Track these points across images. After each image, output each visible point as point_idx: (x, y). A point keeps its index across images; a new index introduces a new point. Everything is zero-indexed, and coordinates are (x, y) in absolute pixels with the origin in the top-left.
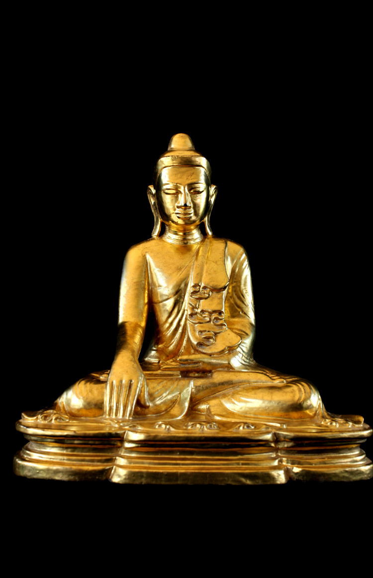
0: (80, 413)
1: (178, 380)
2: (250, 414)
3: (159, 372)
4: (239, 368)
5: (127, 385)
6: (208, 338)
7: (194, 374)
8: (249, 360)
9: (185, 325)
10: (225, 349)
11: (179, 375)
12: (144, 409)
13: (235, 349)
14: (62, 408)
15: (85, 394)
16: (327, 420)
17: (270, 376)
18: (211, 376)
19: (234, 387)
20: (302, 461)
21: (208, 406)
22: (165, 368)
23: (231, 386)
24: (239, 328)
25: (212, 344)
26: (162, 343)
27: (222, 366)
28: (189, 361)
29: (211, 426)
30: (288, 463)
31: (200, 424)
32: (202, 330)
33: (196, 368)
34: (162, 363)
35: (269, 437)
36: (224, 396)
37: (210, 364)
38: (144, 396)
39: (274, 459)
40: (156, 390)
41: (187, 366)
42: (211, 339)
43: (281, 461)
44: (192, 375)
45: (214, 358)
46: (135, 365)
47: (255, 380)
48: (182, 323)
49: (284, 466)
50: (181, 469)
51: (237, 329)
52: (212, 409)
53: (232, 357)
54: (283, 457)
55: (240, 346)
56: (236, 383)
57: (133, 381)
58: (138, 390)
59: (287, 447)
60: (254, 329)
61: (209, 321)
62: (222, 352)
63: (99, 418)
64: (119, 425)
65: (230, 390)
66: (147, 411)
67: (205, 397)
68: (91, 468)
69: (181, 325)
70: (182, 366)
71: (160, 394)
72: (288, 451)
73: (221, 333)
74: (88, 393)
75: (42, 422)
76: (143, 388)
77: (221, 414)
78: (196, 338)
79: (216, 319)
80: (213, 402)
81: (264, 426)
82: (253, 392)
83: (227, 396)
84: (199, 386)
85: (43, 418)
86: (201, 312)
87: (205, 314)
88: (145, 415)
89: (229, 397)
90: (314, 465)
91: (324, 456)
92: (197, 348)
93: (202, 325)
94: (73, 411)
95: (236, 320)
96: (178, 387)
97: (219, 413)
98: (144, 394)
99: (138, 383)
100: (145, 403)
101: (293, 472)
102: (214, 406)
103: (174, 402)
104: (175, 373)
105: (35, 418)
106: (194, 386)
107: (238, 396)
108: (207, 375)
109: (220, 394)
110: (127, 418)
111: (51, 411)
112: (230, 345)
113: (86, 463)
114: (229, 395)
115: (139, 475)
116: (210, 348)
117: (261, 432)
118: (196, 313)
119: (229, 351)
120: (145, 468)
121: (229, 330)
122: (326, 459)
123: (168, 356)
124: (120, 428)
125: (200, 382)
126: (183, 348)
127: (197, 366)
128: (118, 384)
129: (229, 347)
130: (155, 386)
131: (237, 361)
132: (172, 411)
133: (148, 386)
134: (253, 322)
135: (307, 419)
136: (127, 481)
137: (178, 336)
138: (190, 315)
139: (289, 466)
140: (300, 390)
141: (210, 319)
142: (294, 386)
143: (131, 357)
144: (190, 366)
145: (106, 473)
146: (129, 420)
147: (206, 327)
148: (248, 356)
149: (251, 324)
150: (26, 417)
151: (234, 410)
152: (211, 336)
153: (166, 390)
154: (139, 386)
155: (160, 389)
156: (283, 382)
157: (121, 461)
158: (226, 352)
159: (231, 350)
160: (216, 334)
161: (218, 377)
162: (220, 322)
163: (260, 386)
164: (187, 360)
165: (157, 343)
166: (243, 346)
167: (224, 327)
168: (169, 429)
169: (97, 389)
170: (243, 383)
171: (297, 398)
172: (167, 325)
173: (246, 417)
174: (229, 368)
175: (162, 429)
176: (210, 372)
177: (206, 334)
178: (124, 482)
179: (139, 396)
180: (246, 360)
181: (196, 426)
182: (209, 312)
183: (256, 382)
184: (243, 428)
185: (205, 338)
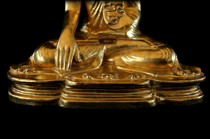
0: (43, 66)
1: (97, 46)
2: (137, 65)
3: (86, 40)
4: (132, 37)
5: (67, 51)
6: (114, 20)
7: (107, 41)
8: (137, 32)
9: (102, 12)
10: (124, 27)
11: (98, 42)
12: (77, 63)
13: (130, 27)
14: (32, 63)
15: (44, 55)
16: (181, 72)
17: (149, 43)
18: (116, 42)
19: (128, 49)
20: (165, 94)
21: (114, 60)
22: (90, 38)
23: (127, 48)
24: (132, 13)
25: (117, 24)
26: (89, 22)
27: (122, 36)
28: (103, 34)
29: (114, 76)
30: (157, 95)
31: (108, 75)
32: (111, 15)
33: (107, 38)
34: (88, 35)
35: (147, 82)
36: (123, 54)
37: (115, 35)
38: (77, 57)
39: (150, 93)
40: (84, 52)
41: (102, 37)
42: (116, 21)
43: (153, 94)
44: (105, 41)
45: (118, 32)
46: (72, 39)
47: (140, 46)
48: (100, 11)
49: (155, 97)
50: (97, 101)
51: (131, 14)
52: (116, 62)
53: (127, 31)
54: (155, 92)
55: (133, 24)
56: (130, 47)
57: (71, 48)
58: (73, 54)
59: (157, 87)
60: (141, 13)
61: (115, 10)
62: (122, 28)
63: (53, 68)
64: (62, 75)
65: (126, 51)
66: (79, 64)
67: (112, 55)
68: (47, 99)
69: (100, 12)
70: (100, 37)
71: (86, 55)
72: (158, 89)
73: (122, 17)
74: (46, 55)
75: (20, 73)
76: (77, 52)
77: (121, 65)
78: (108, 20)
79: (119, 9)
80: (117, 58)
81: (145, 76)
82: (139, 53)
83: (124, 55)
84: (109, 49)
85: (21, 71)
86: (110, 5)
87: (113, 6)
88: (79, 66)
89: (125, 55)
90: (172, 97)
91: (178, 91)
92: (108, 26)
93: (111, 12)
94: (39, 65)
95: (130, 8)
96: (97, 50)
97: (120, 65)
98: (77, 56)
99: (73, 49)
100: (78, 60)
101: (160, 101)
102: (117, 60)
103: (95, 58)
104: (96, 41)
105: (17, 70)
106: (106, 48)
107: (130, 55)
108: (113, 41)
109: (120, 53)
110: (68, 70)
111: (25, 66)
112: (127, 24)
113: (45, 96)
114: (125, 54)
115: (74, 104)
116: (115, 26)
117: (143, 80)
118: (108, 6)
119: (126, 27)
120: (77, 100)
121: (127, 15)
122: (179, 94)
123: (93, 29)
124: (63, 77)
125: (110, 46)
126: (101, 24)
127: (108, 37)
128: (62, 50)
129: (126, 25)
130: (84, 49)
131: (130, 34)
132: (93, 63)
133: (79, 50)
134: (140, 9)
135: (169, 69)
136: (68, 107)
137: (98, 18)
138: (104, 7)
139: (158, 97)
140: (166, 53)
141: (116, 9)
142: (162, 50)
143: (70, 34)
144: (104, 37)
145: (56, 102)
146: (69, 71)
147: (113, 13)
148: (136, 30)
149: (139, 11)
150: (12, 69)
151: (128, 63)
152: (116, 19)
153: (90, 52)
154: (74, 51)
155: (87, 52)
156: (156, 47)
157: (64, 95)
158: (125, 28)
159: (127, 27)
160: (119, 18)
161: (120, 43)
162: (121, 11)
163: (143, 49)
164: (102, 34)
165: (87, 22)
166: (134, 24)
167: (123, 13)
168: (90, 78)
169: (51, 53)
170: (133, 47)
171: (164, 58)
172: (92, 12)
173: (135, 67)
174: (126, 37)
175: (86, 79)
176: (115, 39)
177: (113, 18)
178: (66, 107)
179: (74, 56)
180: (135, 32)
181: (106, 76)
182: (115, 5)
183: (141, 47)
184: (133, 77)
185: (112, 20)
